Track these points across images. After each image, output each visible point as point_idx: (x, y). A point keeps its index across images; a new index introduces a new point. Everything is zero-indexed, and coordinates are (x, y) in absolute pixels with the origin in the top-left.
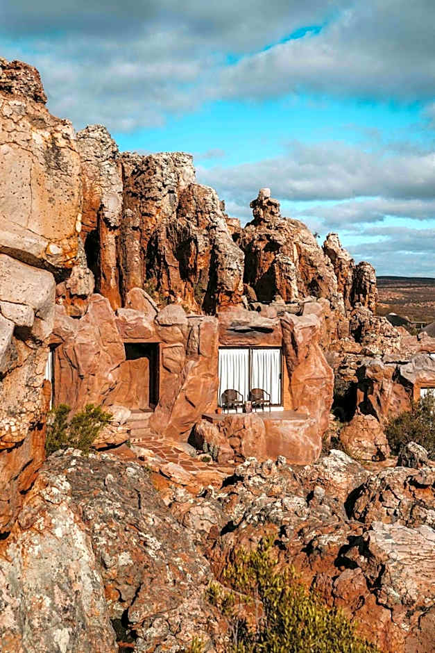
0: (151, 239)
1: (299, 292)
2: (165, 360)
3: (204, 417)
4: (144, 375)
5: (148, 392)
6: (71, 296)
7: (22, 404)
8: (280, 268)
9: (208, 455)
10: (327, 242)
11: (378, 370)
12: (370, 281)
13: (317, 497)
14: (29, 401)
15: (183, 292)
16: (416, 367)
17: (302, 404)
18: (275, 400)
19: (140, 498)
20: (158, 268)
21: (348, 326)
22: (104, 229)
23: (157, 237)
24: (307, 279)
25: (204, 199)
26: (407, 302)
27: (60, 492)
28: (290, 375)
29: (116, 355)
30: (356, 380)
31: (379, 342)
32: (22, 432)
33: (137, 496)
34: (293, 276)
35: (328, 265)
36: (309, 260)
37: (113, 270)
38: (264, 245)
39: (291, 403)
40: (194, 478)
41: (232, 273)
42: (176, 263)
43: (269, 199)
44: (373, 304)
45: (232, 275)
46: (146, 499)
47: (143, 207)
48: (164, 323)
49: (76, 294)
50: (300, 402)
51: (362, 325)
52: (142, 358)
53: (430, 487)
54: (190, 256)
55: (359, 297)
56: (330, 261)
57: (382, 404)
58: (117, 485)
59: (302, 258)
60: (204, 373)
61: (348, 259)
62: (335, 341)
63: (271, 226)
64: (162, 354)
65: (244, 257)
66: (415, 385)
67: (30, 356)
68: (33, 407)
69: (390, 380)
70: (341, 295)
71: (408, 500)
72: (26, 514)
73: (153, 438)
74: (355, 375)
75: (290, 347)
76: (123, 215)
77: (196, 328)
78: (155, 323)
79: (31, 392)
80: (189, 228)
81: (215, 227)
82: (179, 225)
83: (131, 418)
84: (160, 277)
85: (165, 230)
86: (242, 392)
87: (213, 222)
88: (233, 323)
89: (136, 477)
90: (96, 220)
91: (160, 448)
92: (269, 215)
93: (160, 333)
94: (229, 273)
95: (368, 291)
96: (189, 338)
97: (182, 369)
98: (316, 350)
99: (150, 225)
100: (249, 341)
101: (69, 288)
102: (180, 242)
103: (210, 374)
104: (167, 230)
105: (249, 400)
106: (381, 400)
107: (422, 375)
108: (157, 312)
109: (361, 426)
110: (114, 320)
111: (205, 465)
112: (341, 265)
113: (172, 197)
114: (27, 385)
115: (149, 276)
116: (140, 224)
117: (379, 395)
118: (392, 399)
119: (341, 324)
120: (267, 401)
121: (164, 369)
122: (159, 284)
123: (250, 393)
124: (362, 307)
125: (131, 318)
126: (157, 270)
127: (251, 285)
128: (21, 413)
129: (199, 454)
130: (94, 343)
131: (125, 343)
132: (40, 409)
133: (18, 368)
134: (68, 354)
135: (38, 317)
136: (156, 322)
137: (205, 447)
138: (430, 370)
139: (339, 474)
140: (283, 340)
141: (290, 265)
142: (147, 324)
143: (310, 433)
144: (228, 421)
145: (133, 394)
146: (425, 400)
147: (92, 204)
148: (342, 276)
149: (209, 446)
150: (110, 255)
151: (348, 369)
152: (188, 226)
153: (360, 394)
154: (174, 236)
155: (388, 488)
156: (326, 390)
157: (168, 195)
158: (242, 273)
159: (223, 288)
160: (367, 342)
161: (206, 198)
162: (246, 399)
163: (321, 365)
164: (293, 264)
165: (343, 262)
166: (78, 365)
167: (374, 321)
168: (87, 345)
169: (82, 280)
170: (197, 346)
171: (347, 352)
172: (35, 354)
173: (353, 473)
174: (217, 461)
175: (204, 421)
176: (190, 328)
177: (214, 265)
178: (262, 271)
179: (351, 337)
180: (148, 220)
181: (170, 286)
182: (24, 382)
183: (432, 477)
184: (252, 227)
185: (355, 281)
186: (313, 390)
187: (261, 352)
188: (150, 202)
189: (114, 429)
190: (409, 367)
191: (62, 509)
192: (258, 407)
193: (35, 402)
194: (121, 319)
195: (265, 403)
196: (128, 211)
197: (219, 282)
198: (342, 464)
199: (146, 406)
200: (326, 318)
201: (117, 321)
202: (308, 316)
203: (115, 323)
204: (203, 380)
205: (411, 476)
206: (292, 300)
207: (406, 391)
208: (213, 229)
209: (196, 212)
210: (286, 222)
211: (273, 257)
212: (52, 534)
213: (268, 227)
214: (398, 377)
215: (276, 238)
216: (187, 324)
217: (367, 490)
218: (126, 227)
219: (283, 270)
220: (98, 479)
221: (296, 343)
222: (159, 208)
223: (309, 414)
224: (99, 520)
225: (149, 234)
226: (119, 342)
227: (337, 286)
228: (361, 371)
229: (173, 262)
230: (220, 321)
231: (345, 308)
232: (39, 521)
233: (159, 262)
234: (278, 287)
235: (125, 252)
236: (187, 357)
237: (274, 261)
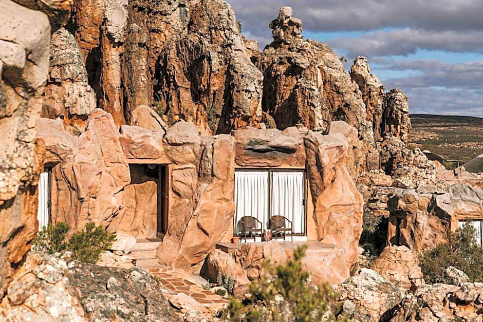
0: (160, 58)
1: (324, 120)
2: (174, 183)
3: (218, 246)
4: (150, 200)
5: (155, 219)
6: (70, 116)
7: (11, 160)
8: (303, 94)
9: (222, 288)
10: (355, 67)
11: (411, 199)
12: (402, 111)
13: (347, 311)
14: (19, 156)
15: (195, 116)
16: (454, 198)
17: (328, 233)
18: (298, 229)
19: (146, 304)
20: (166, 89)
21: (378, 158)
22: (107, 46)
23: (166, 55)
24: (332, 107)
25: (219, 15)
26: (441, 142)
27: (55, 270)
28: (314, 201)
29: (120, 177)
30: (387, 214)
31: (413, 172)
32: (12, 189)
33: (143, 302)
34: (316, 102)
35: (355, 92)
36: (335, 86)
37: (117, 91)
38: (285, 69)
39: (315, 231)
40: (207, 310)
41: (250, 96)
42: (188, 84)
43: (291, 18)
44: (405, 136)
45: (250, 98)
46: (153, 305)
47: (151, 22)
48: (174, 142)
49: (76, 114)
50: (325, 231)
51: (393, 157)
52: (148, 182)
53: (473, 304)
54: (203, 76)
55: (390, 127)
56: (358, 87)
57: (416, 239)
58: (120, 288)
59: (327, 84)
60: (219, 197)
61: (378, 85)
62: (364, 173)
63: (293, 48)
64: (172, 176)
65: (262, 78)
66: (453, 218)
67: (21, 107)
68: (24, 163)
69: (425, 212)
70: (370, 124)
71: (448, 317)
72: (16, 290)
73: (161, 269)
74: (386, 209)
75: (314, 169)
76: (128, 31)
77: (209, 147)
78: (163, 142)
79: (22, 147)
80: (202, 44)
81: (230, 45)
82: (191, 41)
83: (136, 248)
84: (169, 99)
85: (174, 47)
86: (261, 219)
87: (228, 40)
88: (251, 141)
89: (143, 281)
90: (98, 36)
91: (168, 280)
92: (291, 36)
93: (169, 153)
94: (246, 96)
95: (400, 120)
96: (202, 158)
97: (194, 193)
98: (344, 173)
99: (158, 42)
100: (270, 162)
101: (68, 107)
102: (191, 60)
103: (224, 199)
104: (177, 48)
105: (269, 228)
106: (416, 234)
107: (461, 206)
108: (165, 131)
109: (394, 258)
110: (118, 137)
111: (219, 297)
112: (370, 92)
113: (183, 12)
114: (17, 139)
115: (157, 98)
116: (148, 41)
117: (413, 229)
118: (428, 232)
119: (371, 155)
120: (289, 230)
121: (174, 194)
122: (168, 108)
123: (270, 221)
124: (393, 137)
125: (137, 136)
126: (166, 92)
127: (269, 114)
128: (10, 168)
129: (212, 287)
130: (95, 162)
131: (130, 164)
132: (32, 167)
133: (7, 119)
134: (66, 173)
135: (30, 60)
136: (165, 141)
137: (219, 279)
138: (469, 201)
139: (371, 293)
140: (307, 162)
141: (314, 90)
142: (155, 142)
143: (337, 262)
144: (246, 250)
145: (138, 222)
146: (464, 230)
147: (93, 18)
148: (371, 104)
149: (223, 278)
150: (113, 75)
151: (378, 202)
152: (201, 42)
153: (392, 228)
154: (185, 53)
155: (426, 305)
156: (354, 217)
157: (178, 9)
158: (261, 96)
159: (239, 113)
160: (399, 175)
161: (221, 13)
162: (266, 227)
163: (348, 190)
164: (317, 90)
165: (373, 89)
166: (77, 186)
167: (407, 153)
168: (89, 164)
169: (83, 98)
170: (210, 167)
171: (377, 186)
172: (26, 104)
173: (387, 292)
174: (232, 294)
175: (219, 250)
176: (203, 148)
177: (230, 88)
178: (282, 98)
179: (382, 171)
180: (156, 37)
181: (180, 110)
182: (14, 135)
183: (475, 292)
184: (272, 50)
185: (385, 110)
186: (340, 218)
187: (282, 175)
188: (158, 16)
189: (118, 258)
190: (446, 197)
191: (58, 289)
192: (279, 236)
193: (27, 158)
194: (126, 137)
195: (287, 232)
196: (135, 26)
197: (234, 106)
198: (374, 284)
199: (153, 234)
200: (354, 147)
201: (121, 139)
202: (335, 136)
203: (118, 142)
204: (217, 205)
205: (451, 293)
206: (316, 129)
207: (443, 224)
208: (229, 48)
209: (210, 29)
210: (309, 44)
211: (295, 82)
212: (46, 312)
213: (289, 49)
214: (434, 209)
215: (298, 61)
216: (200, 143)
217: (402, 309)
218: (131, 43)
219: (306, 96)
220: (99, 283)
221: (321, 164)
222: (168, 23)
223: (335, 244)
224: (100, 315)
225: (157, 52)
226: (124, 163)
227: (365, 115)
228: (392, 202)
229: (184, 83)
230: (236, 139)
231: (375, 139)
232: (31, 298)
233: (168, 83)
234: (300, 115)
235: (131, 71)
236: (199, 180)
237: (297, 87)
